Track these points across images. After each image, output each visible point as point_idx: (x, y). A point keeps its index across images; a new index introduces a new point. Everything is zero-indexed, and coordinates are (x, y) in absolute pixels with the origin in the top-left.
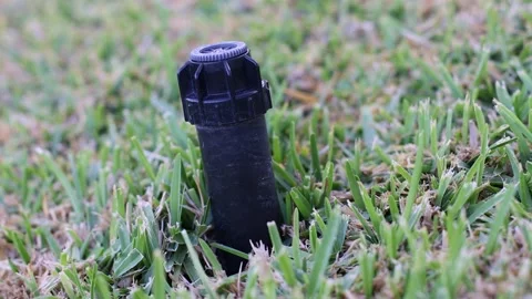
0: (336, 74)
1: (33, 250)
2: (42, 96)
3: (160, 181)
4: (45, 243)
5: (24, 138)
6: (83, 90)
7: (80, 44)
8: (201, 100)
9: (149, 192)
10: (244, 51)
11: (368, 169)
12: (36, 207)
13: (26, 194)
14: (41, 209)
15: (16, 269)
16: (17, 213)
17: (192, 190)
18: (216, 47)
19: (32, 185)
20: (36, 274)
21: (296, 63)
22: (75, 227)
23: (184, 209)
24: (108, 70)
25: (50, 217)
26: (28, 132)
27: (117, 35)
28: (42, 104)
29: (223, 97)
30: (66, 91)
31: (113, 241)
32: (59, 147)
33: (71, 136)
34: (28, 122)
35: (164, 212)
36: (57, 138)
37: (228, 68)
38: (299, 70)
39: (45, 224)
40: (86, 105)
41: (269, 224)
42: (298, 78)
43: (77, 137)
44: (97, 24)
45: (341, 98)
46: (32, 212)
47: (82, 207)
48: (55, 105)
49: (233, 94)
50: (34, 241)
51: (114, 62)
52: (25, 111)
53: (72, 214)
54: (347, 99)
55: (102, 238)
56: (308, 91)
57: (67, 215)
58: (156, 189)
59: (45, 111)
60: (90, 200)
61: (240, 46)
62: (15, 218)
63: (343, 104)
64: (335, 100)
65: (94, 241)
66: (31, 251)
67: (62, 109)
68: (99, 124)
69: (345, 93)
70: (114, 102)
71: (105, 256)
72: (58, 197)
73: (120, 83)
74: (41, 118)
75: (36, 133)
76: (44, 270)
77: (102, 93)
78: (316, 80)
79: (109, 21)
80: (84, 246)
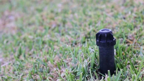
0: (139, 37)
1: (62, 67)
2: (73, 32)
3: (91, 56)
4: (65, 66)
5: (67, 41)
6: (82, 32)
7: (85, 20)
8: (100, 41)
9: (88, 58)
10: (111, 32)
11: (137, 61)
12: (65, 57)
13: (64, 54)
14: (66, 58)
15: (57, 71)
16: (61, 58)
17: (97, 60)
18: (105, 30)
19: (66, 52)
20: (61, 72)
21: (131, 33)
22: (71, 63)
23: (94, 63)
24: (89, 28)
25: (67, 60)
26: (68, 40)
27: (93, 20)
28: (73, 34)
29: (104, 41)
30: (79, 31)
31: (78, 68)
32: (74, 45)
33: (77, 42)
34: (69, 37)
35: (90, 64)
36: (74, 42)
37: (106, 35)
38: (131, 35)
39: (66, 62)
40: (82, 36)
41: (108, 71)
42: (130, 37)
43: (79, 43)
44: (90, 16)
45: (138, 43)
46: (64, 58)
47: (74, 59)
48: (76, 34)
49: (106, 41)
50: (62, 65)
51: (91, 26)
52: (69, 35)
53: (72, 60)
54: (140, 43)
55: (77, 67)
56: (132, 40)
57: (71, 61)
58: (90, 58)
59: (73, 35)
60: (77, 58)
61: (110, 30)
62: (60, 59)
63: (139, 44)
64: (137, 43)
65: (75, 67)
66: (61, 67)
67: (77, 35)
68: (84, 41)
69: (139, 42)
70: (88, 36)
71: (76, 71)
72: (70, 56)
73: (91, 32)
74: (72, 37)
75: (70, 41)
76: (63, 72)
77: (86, 33)
78: (134, 38)
79: (93, 16)
80: (73, 68)
